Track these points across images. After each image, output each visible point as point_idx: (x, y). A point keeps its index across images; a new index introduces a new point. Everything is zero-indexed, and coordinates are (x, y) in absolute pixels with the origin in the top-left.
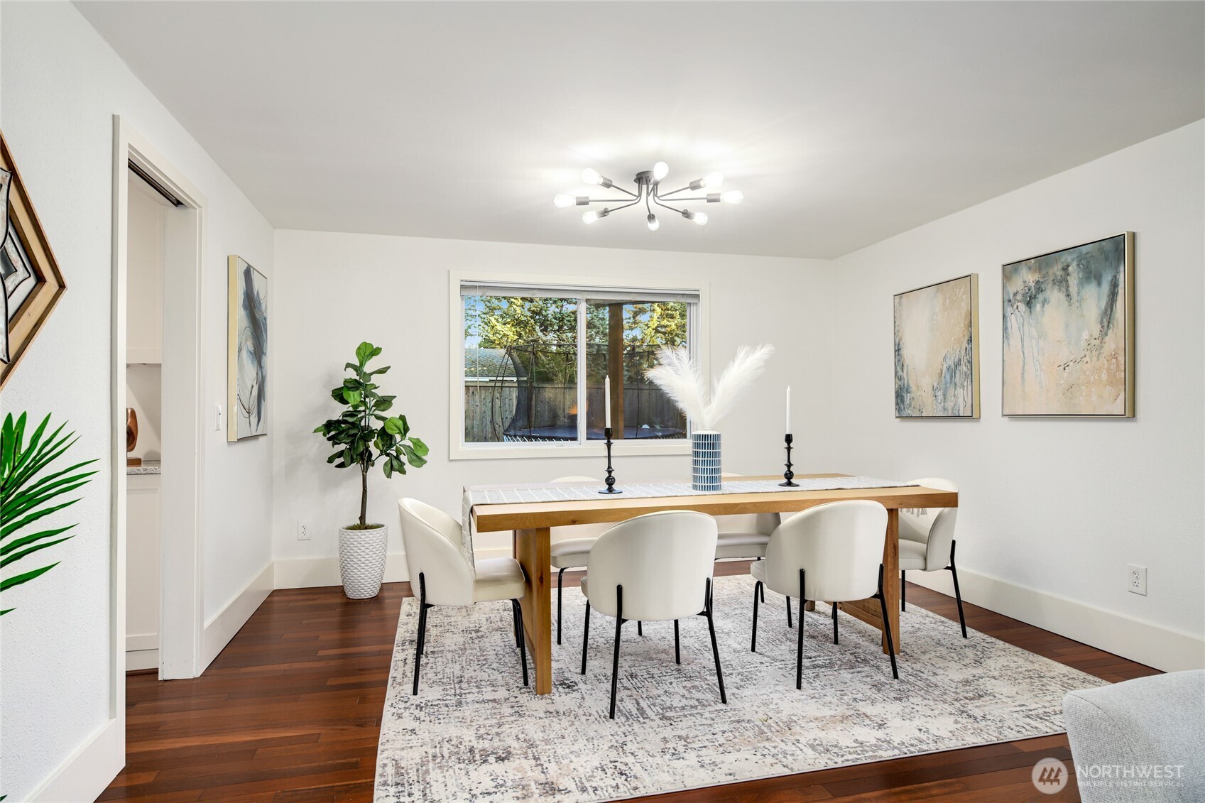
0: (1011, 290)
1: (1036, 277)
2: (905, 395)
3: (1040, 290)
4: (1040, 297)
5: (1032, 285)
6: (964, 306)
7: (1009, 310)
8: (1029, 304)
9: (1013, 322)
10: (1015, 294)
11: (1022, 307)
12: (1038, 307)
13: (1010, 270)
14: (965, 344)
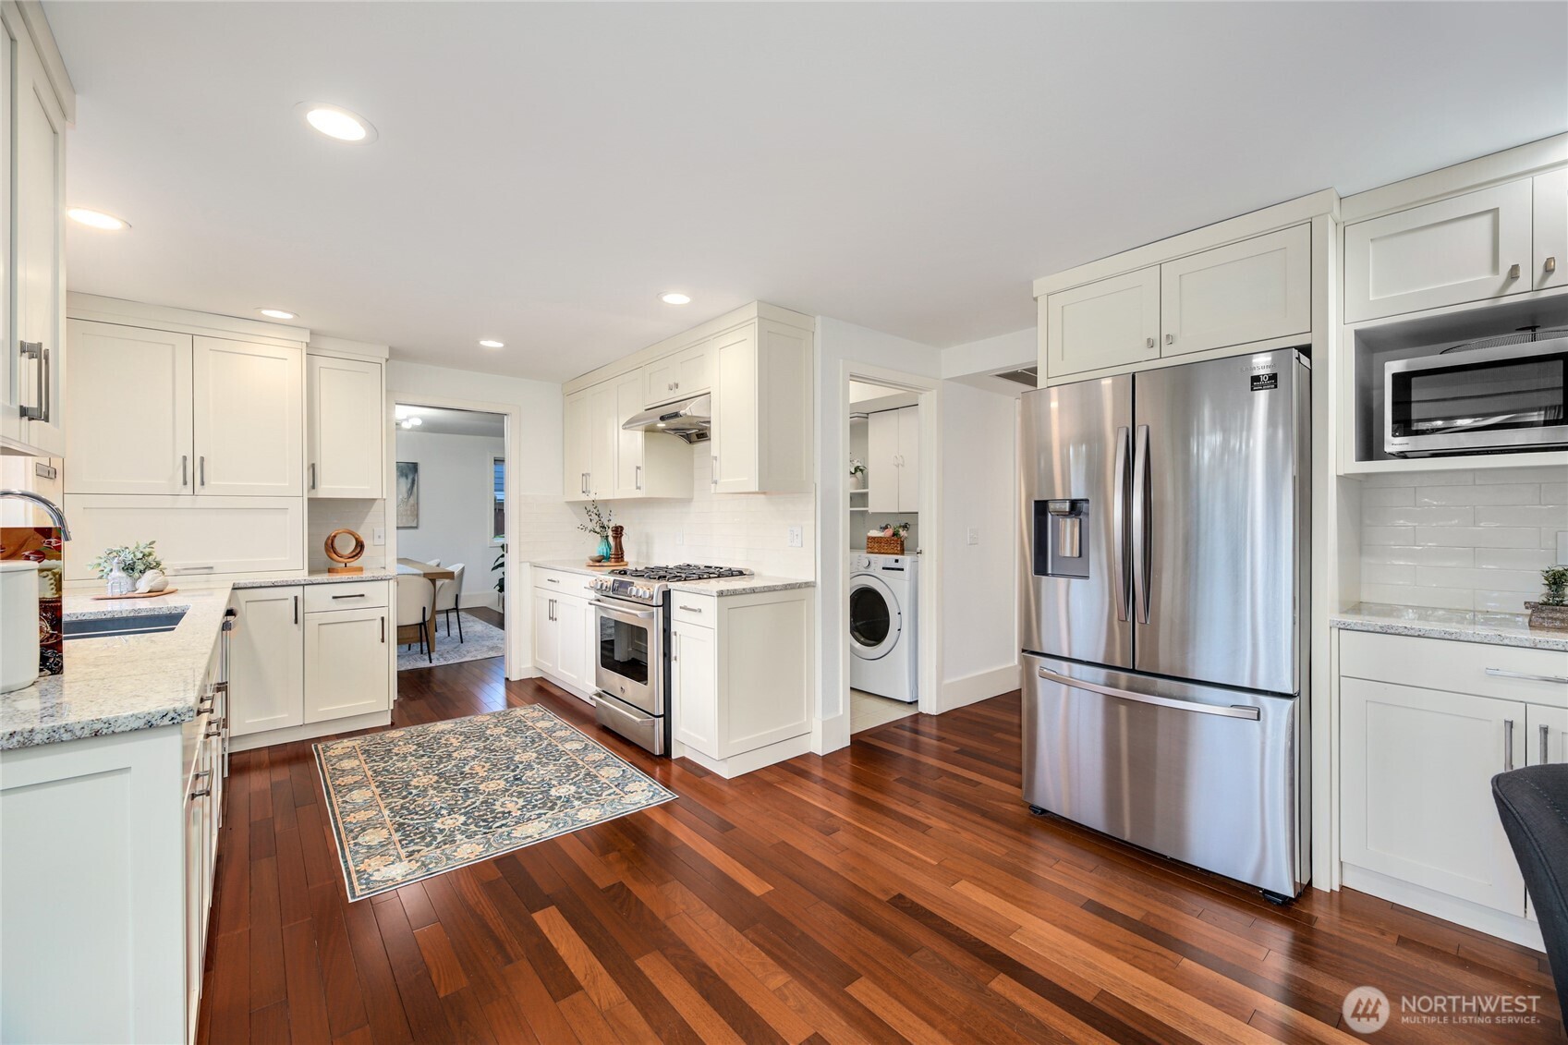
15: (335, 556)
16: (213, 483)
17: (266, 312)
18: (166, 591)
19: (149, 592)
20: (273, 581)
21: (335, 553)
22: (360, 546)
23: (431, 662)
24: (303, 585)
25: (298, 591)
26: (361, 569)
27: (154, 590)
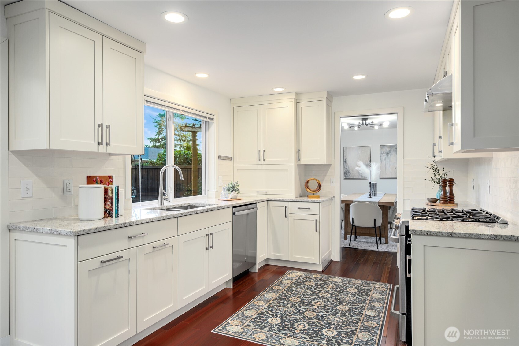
0: (382, 151)
1: (389, 149)
2: (348, 173)
3: (390, 152)
4: (390, 153)
5: (388, 151)
6: (369, 153)
7: (382, 155)
8: (387, 155)
9: (383, 158)
10: (384, 152)
11: (385, 155)
12: (390, 155)
13: (382, 147)
14: (369, 162)
15: (308, 190)
16: (267, 160)
17: (275, 90)
18: (237, 199)
19: (231, 199)
20: (279, 198)
21: (308, 188)
22: (320, 186)
23: (378, 248)
24: (289, 201)
25: (286, 204)
26: (319, 197)
27: (232, 198)
